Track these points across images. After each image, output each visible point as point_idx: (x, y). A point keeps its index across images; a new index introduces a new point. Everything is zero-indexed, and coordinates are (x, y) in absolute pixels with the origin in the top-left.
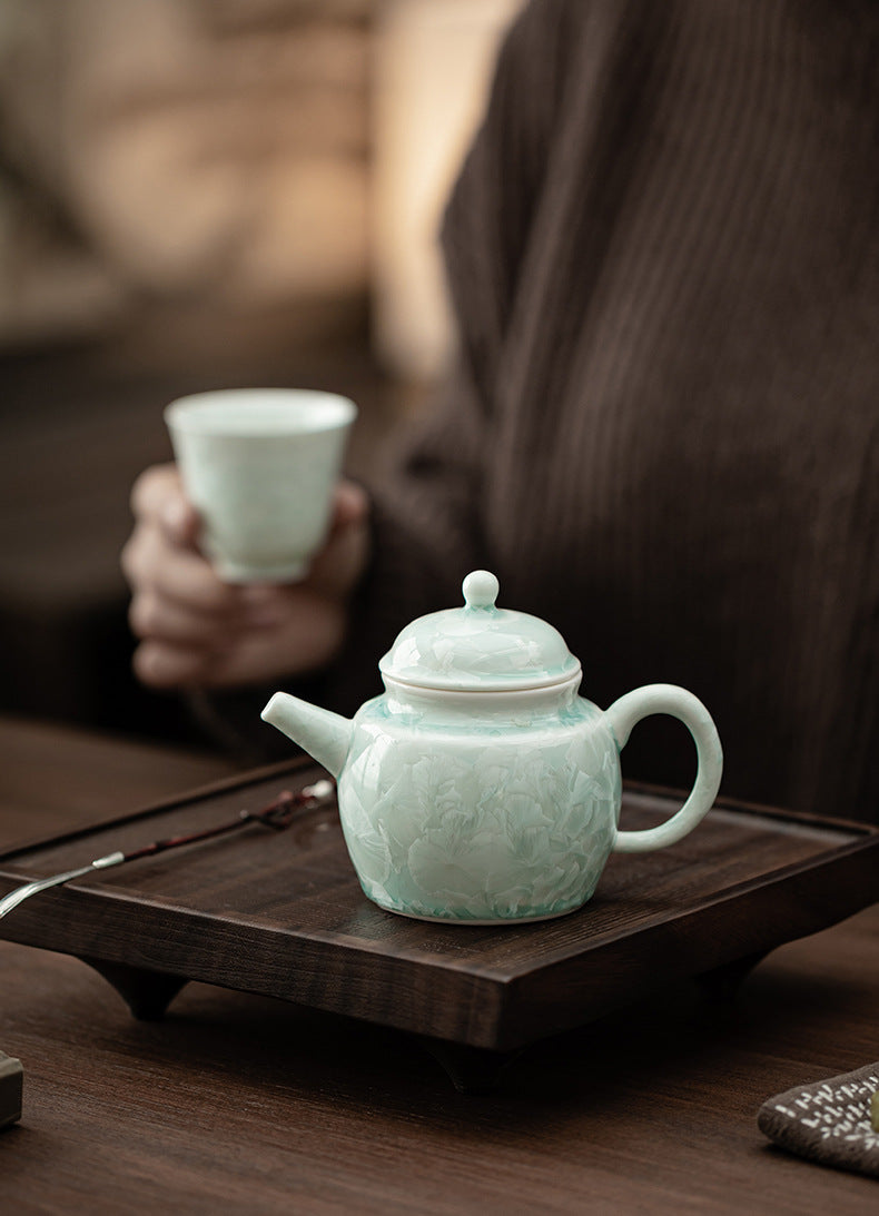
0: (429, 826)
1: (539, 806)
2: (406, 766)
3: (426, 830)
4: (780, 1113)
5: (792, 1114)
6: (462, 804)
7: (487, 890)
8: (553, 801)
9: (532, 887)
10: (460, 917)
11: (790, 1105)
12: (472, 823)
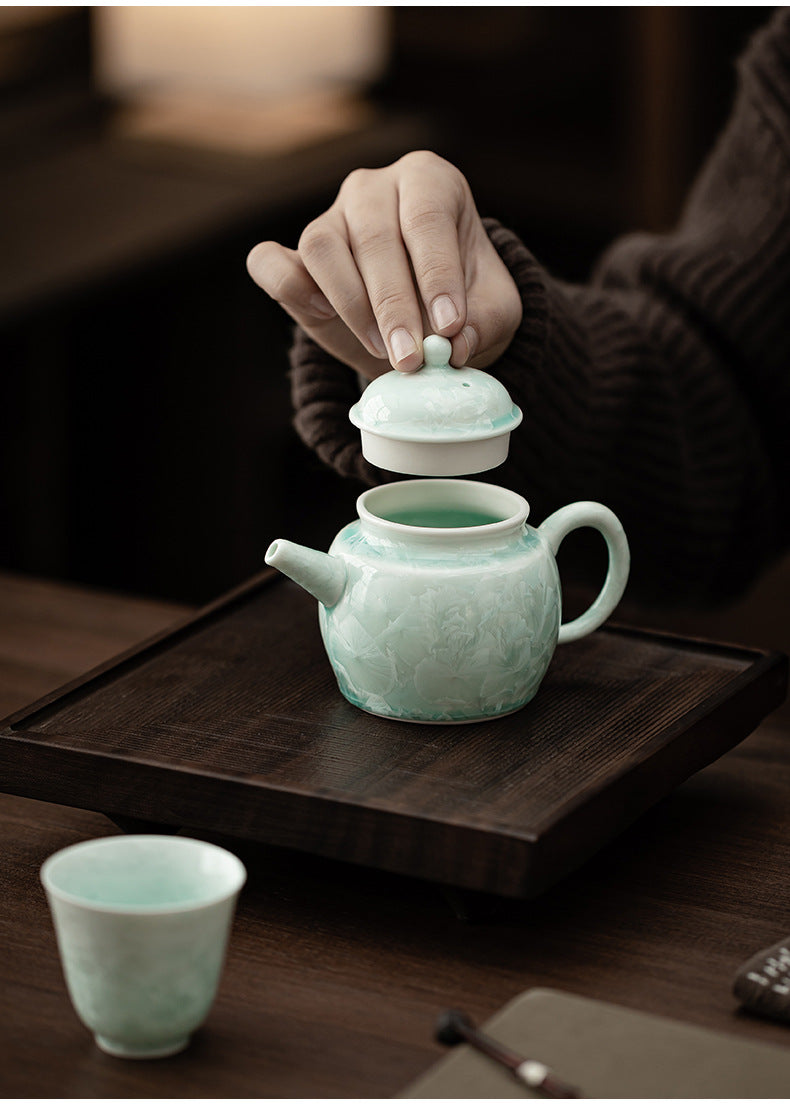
0: (436, 646)
1: (524, 620)
2: (413, 598)
3: (434, 651)
4: (752, 982)
5: (764, 981)
6: (465, 627)
7: (481, 695)
8: (533, 615)
9: (515, 688)
10: (455, 719)
11: (762, 973)
12: (474, 641)
